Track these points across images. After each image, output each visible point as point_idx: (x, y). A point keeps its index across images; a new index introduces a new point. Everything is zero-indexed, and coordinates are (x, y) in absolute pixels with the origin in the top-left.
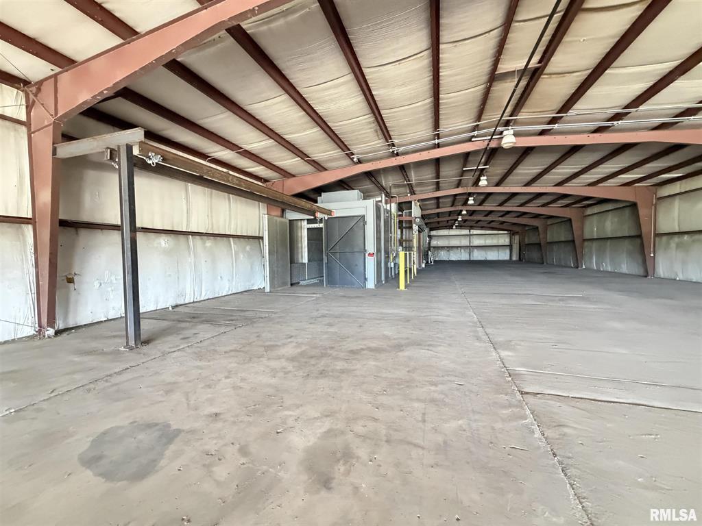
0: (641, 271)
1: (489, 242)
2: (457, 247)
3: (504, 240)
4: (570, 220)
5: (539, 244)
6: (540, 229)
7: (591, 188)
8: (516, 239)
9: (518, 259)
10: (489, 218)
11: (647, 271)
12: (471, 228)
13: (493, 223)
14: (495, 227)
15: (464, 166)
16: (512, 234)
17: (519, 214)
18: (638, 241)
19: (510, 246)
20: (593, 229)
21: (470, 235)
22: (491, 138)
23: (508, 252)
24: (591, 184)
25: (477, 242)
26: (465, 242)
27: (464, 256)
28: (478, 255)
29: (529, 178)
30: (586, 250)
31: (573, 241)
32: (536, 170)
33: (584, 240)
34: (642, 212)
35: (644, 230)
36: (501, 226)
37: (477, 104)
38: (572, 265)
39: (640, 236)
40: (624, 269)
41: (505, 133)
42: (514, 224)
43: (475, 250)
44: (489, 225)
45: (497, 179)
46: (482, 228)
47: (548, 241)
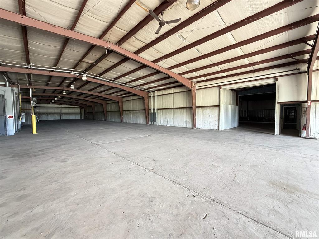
0: (120, 121)
1: (71, 111)
2: (53, 113)
3: (78, 110)
4: (102, 104)
5: (93, 113)
6: (93, 107)
7: (108, 95)
8: (83, 110)
9: (84, 118)
10: (71, 101)
11: (122, 121)
12: (60, 104)
13: (72, 103)
14: (73, 104)
15: (64, 80)
16: (81, 108)
17: (84, 100)
18: (119, 113)
19: (81, 113)
20: (109, 108)
21: (60, 107)
22: (79, 75)
23: (80, 116)
24: (108, 94)
25: (64, 111)
26: (58, 111)
27: (57, 118)
28: (65, 117)
29: (90, 89)
30: (107, 115)
31: (104, 112)
32: (92, 87)
33: (107, 112)
34: (120, 104)
35: (121, 109)
36: (76, 104)
37: (74, 64)
38: (104, 120)
39: (120, 111)
40: (117, 120)
41: (83, 75)
42: (82, 104)
43: (64, 115)
44: (70, 103)
45: (77, 87)
46: (67, 104)
47: (96, 111)
